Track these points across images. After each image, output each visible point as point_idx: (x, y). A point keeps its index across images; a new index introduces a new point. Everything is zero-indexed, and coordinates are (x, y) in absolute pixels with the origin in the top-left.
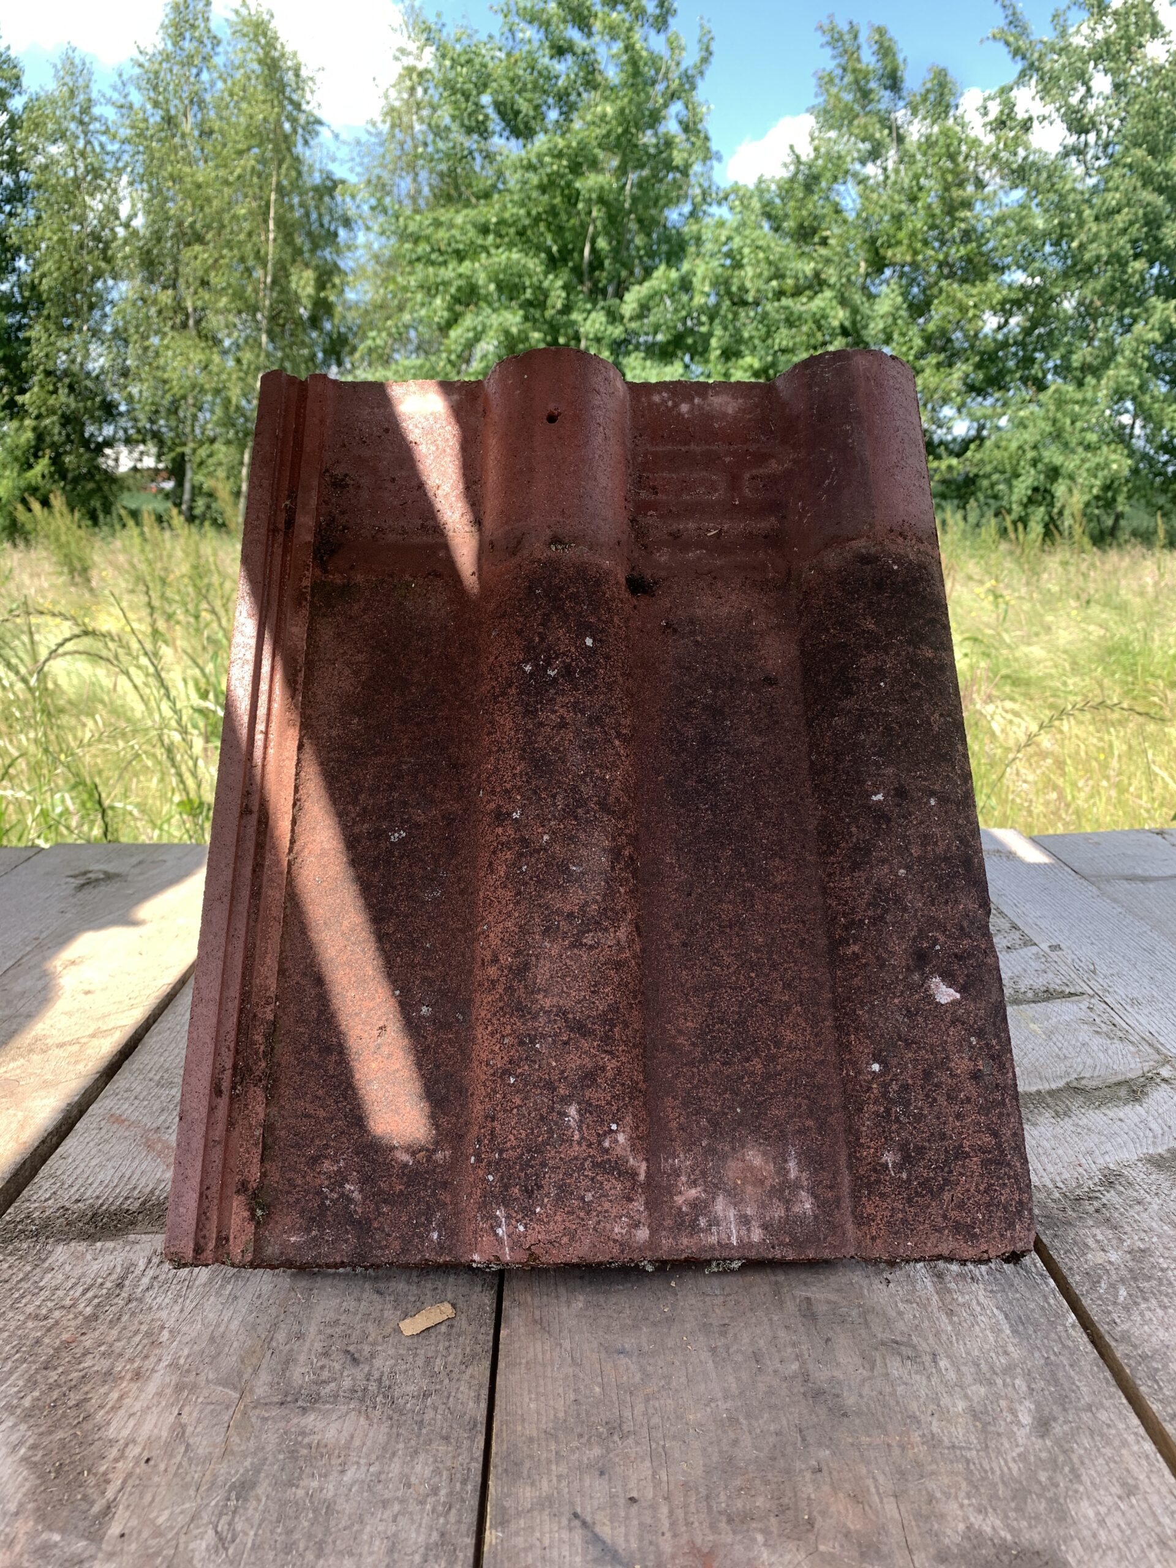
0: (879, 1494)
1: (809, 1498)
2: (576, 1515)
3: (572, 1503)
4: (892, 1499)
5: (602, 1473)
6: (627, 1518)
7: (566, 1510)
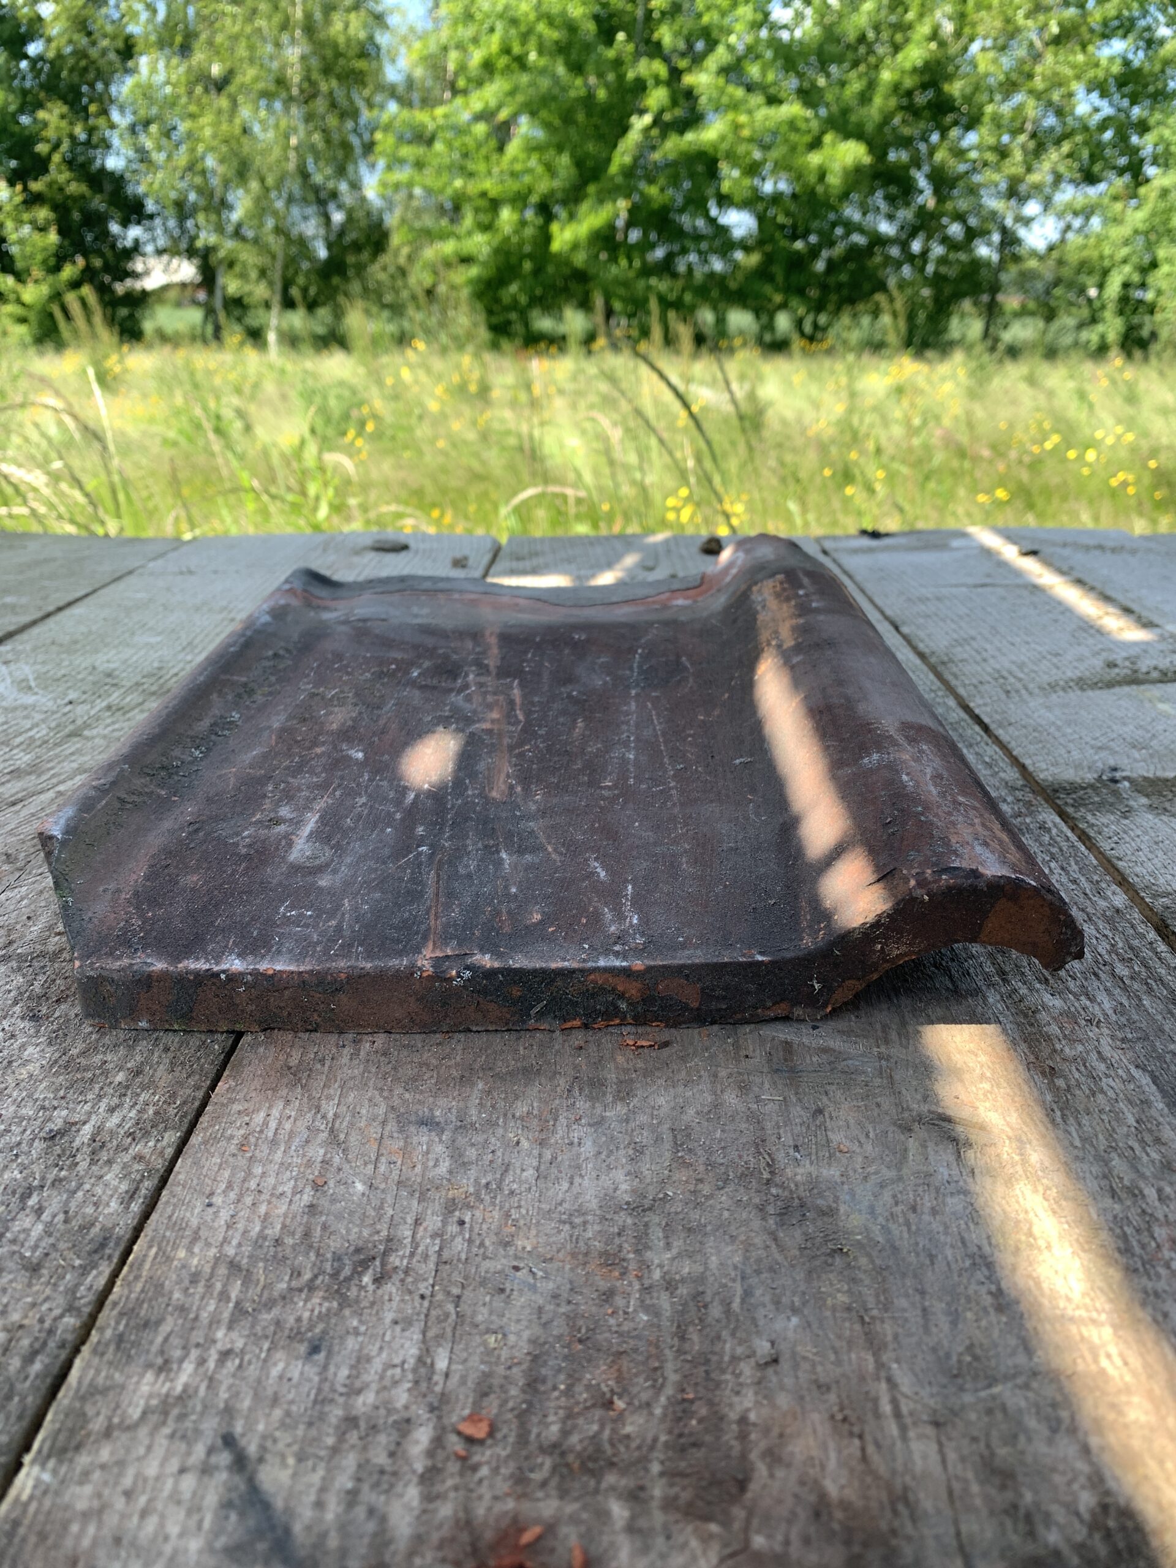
0: (897, 1414)
1: (743, 1420)
2: (229, 1441)
3: (229, 1412)
4: (930, 1430)
5: (315, 1349)
6: (335, 1450)
7: (211, 1426)
